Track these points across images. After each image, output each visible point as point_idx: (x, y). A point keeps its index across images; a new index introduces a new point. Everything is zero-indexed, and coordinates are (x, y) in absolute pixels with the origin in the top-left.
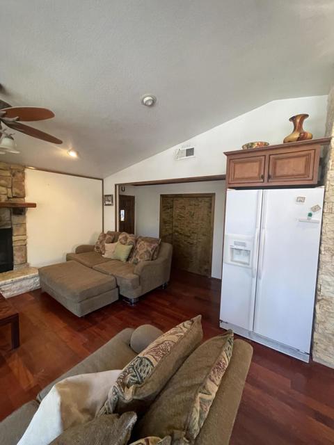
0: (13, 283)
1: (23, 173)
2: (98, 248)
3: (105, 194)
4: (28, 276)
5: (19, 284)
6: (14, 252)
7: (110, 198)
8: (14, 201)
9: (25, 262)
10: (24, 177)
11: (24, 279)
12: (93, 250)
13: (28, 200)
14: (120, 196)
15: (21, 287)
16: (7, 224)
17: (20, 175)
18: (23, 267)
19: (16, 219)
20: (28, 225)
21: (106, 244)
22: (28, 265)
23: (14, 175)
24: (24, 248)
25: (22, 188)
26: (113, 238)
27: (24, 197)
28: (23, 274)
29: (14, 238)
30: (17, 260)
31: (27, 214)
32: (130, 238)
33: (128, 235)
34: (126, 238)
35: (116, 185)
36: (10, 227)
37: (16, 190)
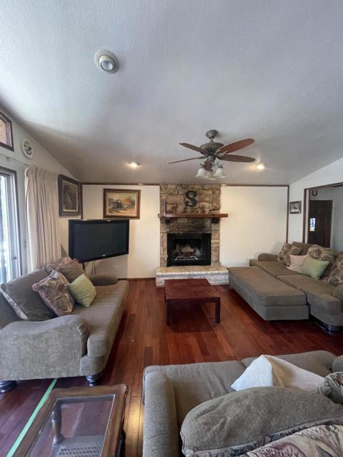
0: (212, 275)
1: (220, 190)
2: (281, 258)
3: (290, 201)
4: (221, 272)
5: (215, 277)
6: (212, 252)
7: (297, 205)
8: (213, 212)
9: (218, 261)
10: (220, 193)
11: (218, 274)
12: (276, 260)
13: (222, 211)
14: (311, 202)
15: (216, 280)
16: (208, 230)
17: (218, 192)
18: (217, 264)
19: (214, 226)
20: (221, 231)
21: (291, 256)
22: (220, 264)
23: (214, 193)
24: (218, 249)
25: (218, 202)
26: (301, 250)
27: (219, 209)
28: (217, 269)
29: (212, 241)
30: (213, 258)
31: (221, 223)
32: (325, 252)
33: (322, 249)
34: (319, 252)
35: (305, 190)
36: (209, 232)
37: (215, 204)
